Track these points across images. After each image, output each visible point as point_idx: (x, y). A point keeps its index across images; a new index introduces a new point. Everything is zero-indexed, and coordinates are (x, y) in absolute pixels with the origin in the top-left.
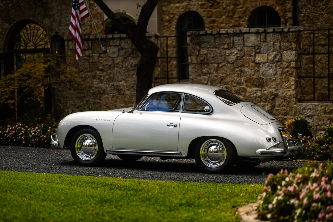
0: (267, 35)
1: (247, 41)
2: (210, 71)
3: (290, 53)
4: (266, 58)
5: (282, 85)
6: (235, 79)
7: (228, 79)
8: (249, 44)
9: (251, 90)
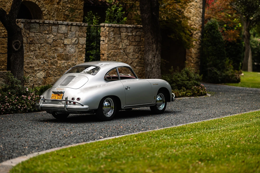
0: (72, 27)
1: (60, 30)
2: (35, 49)
3: (83, 39)
4: (70, 41)
5: (78, 59)
6: (51, 55)
7: (47, 55)
8: (61, 32)
9: (61, 62)
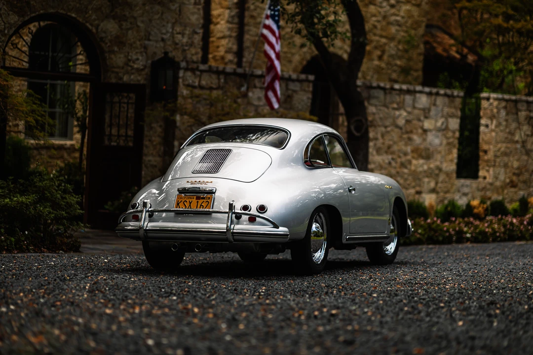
0: (438, 97)
1: (417, 102)
3: (455, 121)
4: (434, 124)
5: (445, 158)
7: (395, 148)
8: (420, 106)
9: (418, 163)
